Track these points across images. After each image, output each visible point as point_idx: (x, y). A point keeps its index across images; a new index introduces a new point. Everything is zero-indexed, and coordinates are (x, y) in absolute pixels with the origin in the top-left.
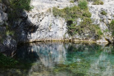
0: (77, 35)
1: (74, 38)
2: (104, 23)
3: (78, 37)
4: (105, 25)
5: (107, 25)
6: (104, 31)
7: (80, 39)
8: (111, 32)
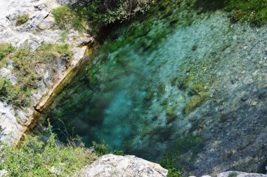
0: (35, 95)
1: (35, 105)
2: (46, 31)
3: (39, 96)
4: (51, 31)
5: (52, 28)
6: (62, 40)
7: (45, 93)
8: (72, 30)
